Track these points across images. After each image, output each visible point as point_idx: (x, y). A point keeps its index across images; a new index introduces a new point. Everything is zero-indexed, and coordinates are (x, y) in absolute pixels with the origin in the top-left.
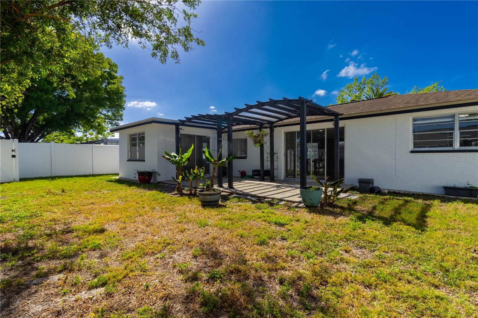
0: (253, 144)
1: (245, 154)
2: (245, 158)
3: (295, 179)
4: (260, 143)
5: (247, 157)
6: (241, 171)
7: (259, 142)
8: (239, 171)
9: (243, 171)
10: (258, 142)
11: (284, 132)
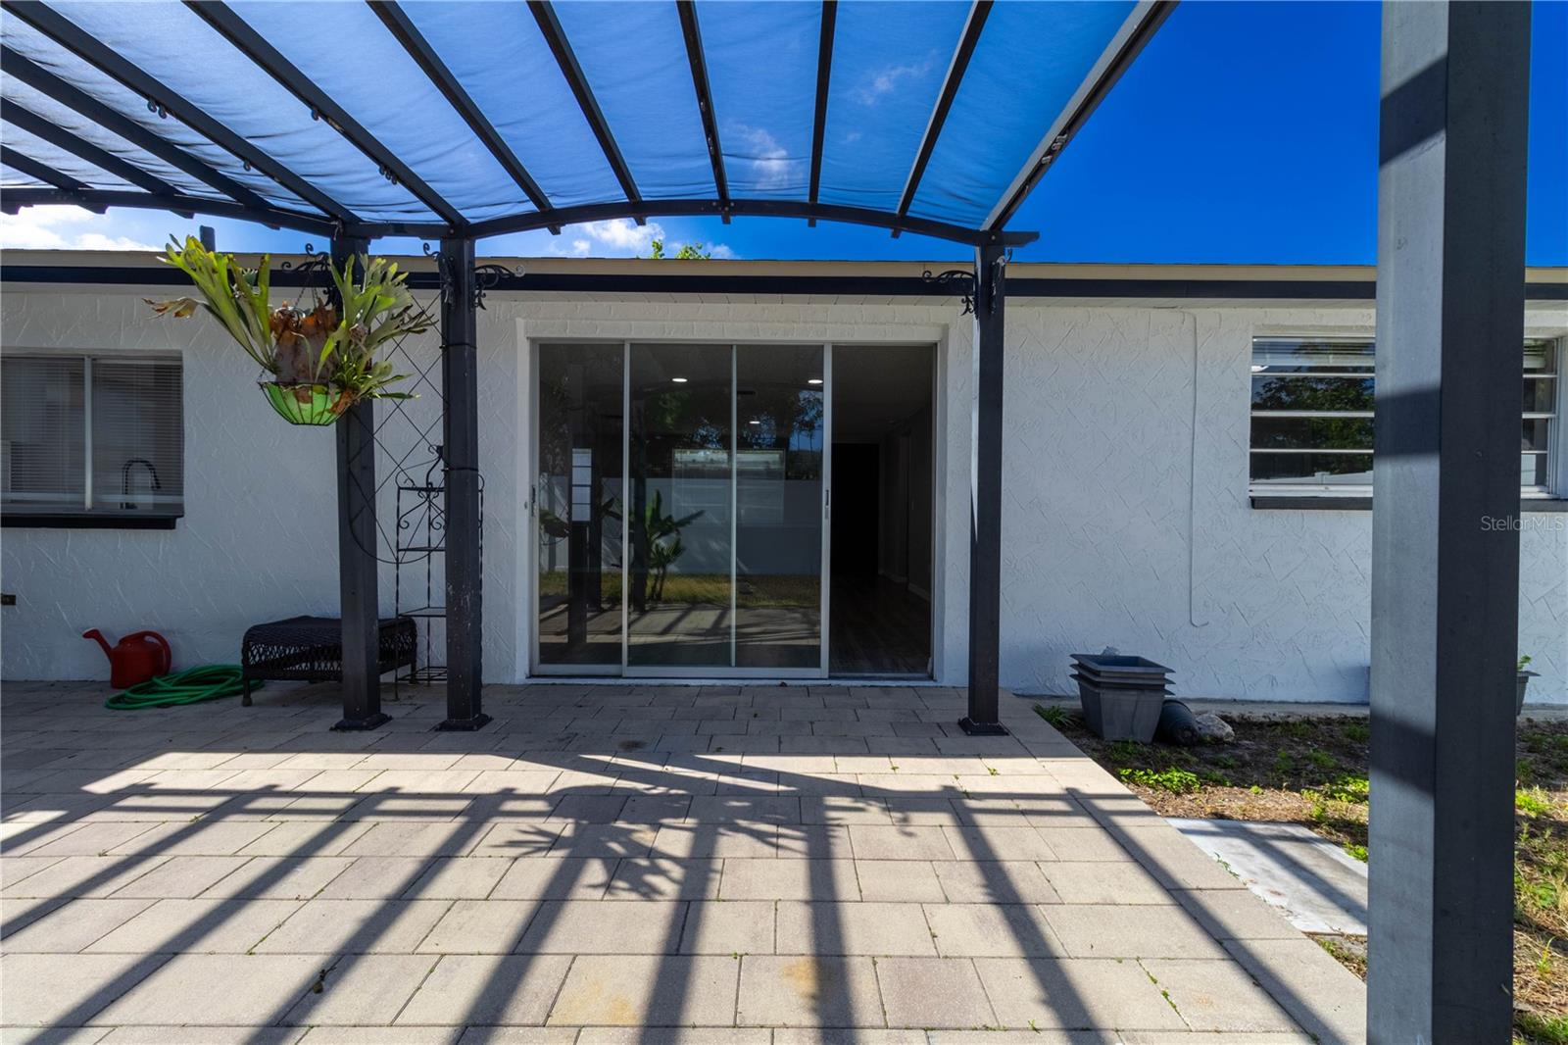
0: (260, 398)
1: (157, 487)
2: (164, 521)
3: (611, 669)
4: (344, 386)
5: (179, 511)
6: (120, 624)
7: (337, 378)
8: (94, 635)
9: (139, 638)
10: (324, 382)
11: (533, 341)
